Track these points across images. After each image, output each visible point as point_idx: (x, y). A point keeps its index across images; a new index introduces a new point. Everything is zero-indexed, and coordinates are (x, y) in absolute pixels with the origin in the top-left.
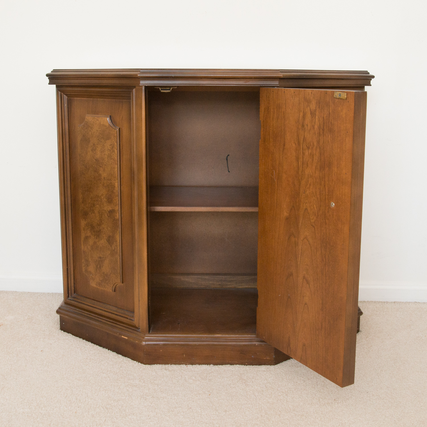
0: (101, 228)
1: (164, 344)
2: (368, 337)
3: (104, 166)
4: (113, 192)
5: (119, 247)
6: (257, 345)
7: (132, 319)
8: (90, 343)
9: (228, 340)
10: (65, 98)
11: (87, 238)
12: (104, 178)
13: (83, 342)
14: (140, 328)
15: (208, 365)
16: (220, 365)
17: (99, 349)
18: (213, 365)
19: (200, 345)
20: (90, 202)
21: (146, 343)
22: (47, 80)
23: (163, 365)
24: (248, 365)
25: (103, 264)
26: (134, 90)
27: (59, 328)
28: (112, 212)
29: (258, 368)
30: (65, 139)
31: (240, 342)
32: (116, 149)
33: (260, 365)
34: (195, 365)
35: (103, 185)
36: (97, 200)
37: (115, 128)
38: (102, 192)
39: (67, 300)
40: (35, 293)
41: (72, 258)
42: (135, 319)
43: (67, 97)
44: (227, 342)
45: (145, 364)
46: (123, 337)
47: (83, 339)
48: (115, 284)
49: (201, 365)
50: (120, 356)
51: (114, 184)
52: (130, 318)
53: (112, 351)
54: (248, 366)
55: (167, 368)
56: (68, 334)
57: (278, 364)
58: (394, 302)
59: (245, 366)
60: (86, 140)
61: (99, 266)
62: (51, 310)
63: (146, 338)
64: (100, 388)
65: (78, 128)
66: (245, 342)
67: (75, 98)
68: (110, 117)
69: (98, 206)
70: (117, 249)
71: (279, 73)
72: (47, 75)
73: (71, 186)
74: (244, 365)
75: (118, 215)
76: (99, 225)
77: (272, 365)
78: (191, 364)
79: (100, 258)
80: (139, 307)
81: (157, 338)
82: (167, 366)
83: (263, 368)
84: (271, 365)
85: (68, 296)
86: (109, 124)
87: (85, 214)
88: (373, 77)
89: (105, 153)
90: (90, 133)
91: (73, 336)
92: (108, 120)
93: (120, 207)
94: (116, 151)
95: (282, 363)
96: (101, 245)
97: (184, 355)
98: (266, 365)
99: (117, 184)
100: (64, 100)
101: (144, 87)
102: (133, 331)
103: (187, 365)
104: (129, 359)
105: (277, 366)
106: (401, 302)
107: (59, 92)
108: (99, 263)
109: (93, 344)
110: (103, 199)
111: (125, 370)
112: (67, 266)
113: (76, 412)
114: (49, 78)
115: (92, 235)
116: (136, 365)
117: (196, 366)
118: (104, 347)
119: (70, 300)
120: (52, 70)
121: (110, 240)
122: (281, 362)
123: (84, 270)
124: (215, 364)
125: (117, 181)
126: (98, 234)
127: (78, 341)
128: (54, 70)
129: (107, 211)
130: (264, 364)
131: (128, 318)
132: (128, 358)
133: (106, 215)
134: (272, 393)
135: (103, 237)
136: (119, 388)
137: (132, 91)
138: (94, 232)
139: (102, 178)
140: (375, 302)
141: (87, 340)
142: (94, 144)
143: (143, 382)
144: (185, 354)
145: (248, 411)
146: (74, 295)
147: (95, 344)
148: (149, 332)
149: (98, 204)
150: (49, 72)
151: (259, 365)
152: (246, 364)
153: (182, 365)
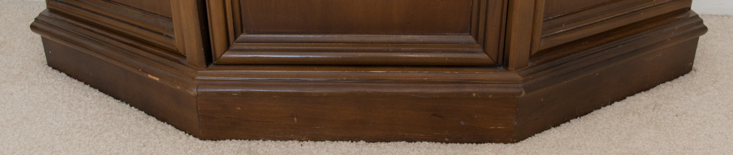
1: (243, 93)
6: (474, 94)
7: (170, 35)
8: (96, 92)
13: (82, 90)
14: (187, 56)
15: (352, 142)
16: (381, 141)
18: (366, 142)
19: (330, 95)
21: (199, 90)
24: (451, 142)
27: (46, 62)
29: (476, 150)
31: (432, 88)
33: (481, 143)
34: (322, 141)
42: (175, 35)
45: (203, 138)
46: (150, 76)
47: (86, 83)
49: (335, 142)
50: (152, 119)
52: (167, 34)
53: (137, 109)
54: (450, 144)
55: (252, 149)
56: (59, 73)
59: (444, 146)
63: (199, 78)
66: (445, 87)
74: (442, 142)
77: (509, 142)
78: (311, 140)
81: (226, 78)
82: (254, 143)
83: (488, 149)
84: (506, 143)
91: (69, 78)
97: (295, 119)
98: (494, 144)
102: (172, 63)
103: (301, 143)
104: (170, 127)
105: (521, 146)
109: (102, 93)
117: (323, 143)
118: (122, 100)
122: (531, 136)
124: (371, 139)
130: (491, 141)
131: (162, 34)
132: (168, 124)
141: (92, 86)
144: (297, 117)
147: (106, 94)
148: (207, 66)
151: (477, 143)
152: (446, 139)
153: (291, 141)
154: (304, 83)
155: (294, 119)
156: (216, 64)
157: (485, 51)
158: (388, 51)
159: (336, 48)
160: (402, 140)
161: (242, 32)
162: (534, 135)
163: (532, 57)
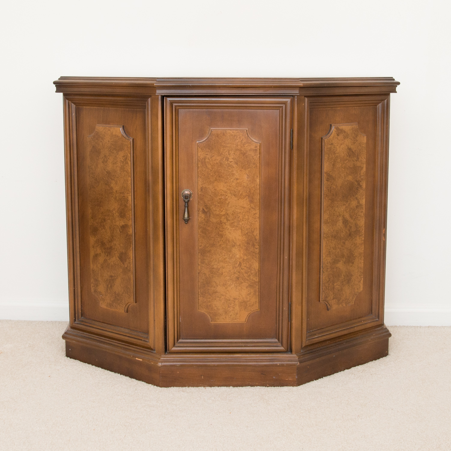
0: (112, 244)
1: (181, 365)
2: (396, 360)
3: (116, 178)
4: (126, 206)
5: (132, 264)
6: (278, 364)
7: (147, 341)
8: (100, 369)
9: (248, 360)
10: (73, 107)
11: (96, 256)
12: (116, 191)
13: (93, 368)
14: (156, 349)
15: (227, 387)
16: (240, 386)
17: (110, 373)
18: (233, 387)
19: (218, 366)
20: (100, 216)
21: (162, 364)
22: (54, 88)
23: (180, 387)
24: (270, 386)
25: (115, 283)
26: (150, 99)
27: (65, 355)
28: (124, 227)
29: (280, 389)
30: (73, 150)
31: (261, 362)
32: (130, 160)
35: (115, 199)
36: (108, 215)
37: (128, 139)
38: (114, 206)
39: (74, 324)
40: (33, 321)
41: (79, 278)
42: (150, 340)
43: (75, 106)
44: (246, 362)
45: (161, 387)
46: (137, 359)
47: (93, 365)
48: (127, 304)
49: (220, 387)
50: (134, 380)
51: (127, 198)
52: (144, 340)
54: (269, 387)
55: (184, 390)
56: (75, 360)
57: (301, 386)
58: (428, 327)
59: (266, 388)
60: (96, 151)
61: (109, 286)
62: (53, 338)
63: (162, 359)
64: (116, 409)
65: (88, 138)
66: (266, 362)
67: (84, 107)
68: (123, 127)
69: (109, 221)
70: (130, 266)
71: (299, 81)
72: (54, 83)
73: (78, 200)
74: (266, 386)
75: (131, 230)
76: (111, 241)
77: (295, 386)
78: (209, 387)
79: (111, 276)
80: (154, 326)
81: (173, 359)
82: (184, 388)
83: (285, 389)
85: (75, 320)
86: (122, 135)
87: (95, 231)
88: (399, 83)
89: (117, 165)
90: (101, 144)
91: (81, 362)
92: (121, 130)
93: (133, 222)
94: (129, 163)
95: (305, 384)
96: (112, 263)
98: (288, 387)
99: (130, 198)
100: (72, 109)
101: (160, 96)
102: (148, 353)
103: (205, 388)
104: (143, 383)
106: (435, 327)
107: (67, 101)
108: (111, 282)
109: (103, 369)
110: (115, 213)
111: (141, 393)
112: (74, 287)
113: (94, 430)
114: (56, 86)
115: (102, 252)
116: (151, 388)
117: (214, 387)
118: (115, 372)
119: (77, 323)
120: (59, 77)
121: (123, 257)
123: (92, 290)
124: (235, 386)
125: (130, 194)
126: (109, 251)
127: (87, 367)
128: (61, 77)
129: (119, 227)
131: (142, 340)
133: (118, 231)
134: (294, 411)
135: (115, 254)
136: (136, 408)
137: (147, 101)
138: (105, 249)
139: (114, 191)
140: (407, 327)
141: (96, 366)
142: (105, 156)
143: (160, 403)
144: (203, 376)
145: (270, 426)
146: (82, 319)
147: (105, 369)
148: (165, 353)
149: (109, 219)
150: (56, 79)
151: (281, 387)
152: (268, 385)
153: (200, 387)
154: (207, 360)
155: (202, 377)
156: (169, 353)
157: (282, 346)
158: (242, 346)
159: (220, 345)
160: (249, 386)
161: (180, 339)
162: (306, 383)
163: (302, 348)
